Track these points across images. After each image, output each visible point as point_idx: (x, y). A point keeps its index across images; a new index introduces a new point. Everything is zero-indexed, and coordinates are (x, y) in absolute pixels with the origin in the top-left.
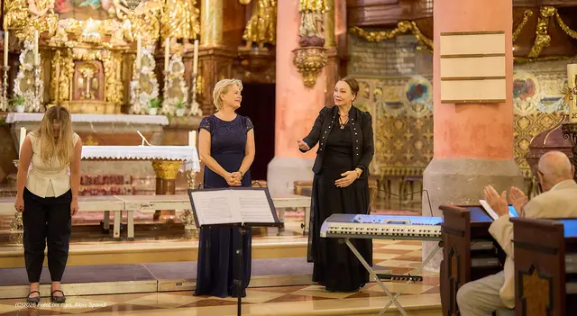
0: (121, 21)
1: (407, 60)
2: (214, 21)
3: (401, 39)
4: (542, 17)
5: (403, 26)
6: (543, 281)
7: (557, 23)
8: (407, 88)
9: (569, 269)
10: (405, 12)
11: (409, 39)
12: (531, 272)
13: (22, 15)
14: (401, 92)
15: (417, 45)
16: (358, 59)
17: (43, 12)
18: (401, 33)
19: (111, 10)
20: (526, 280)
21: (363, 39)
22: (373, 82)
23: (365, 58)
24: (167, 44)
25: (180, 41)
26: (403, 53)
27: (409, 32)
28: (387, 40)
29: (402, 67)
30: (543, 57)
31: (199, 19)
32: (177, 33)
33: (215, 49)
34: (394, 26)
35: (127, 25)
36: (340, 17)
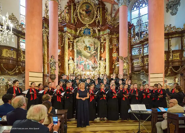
0: (93, 72)
1: (142, 77)
2: (108, 71)
3: (141, 73)
4: (169, 68)
5: (142, 71)
6: (174, 125)
7: (172, 69)
8: (142, 82)
9: (179, 123)
10: (142, 68)
11: (143, 73)
12: (171, 123)
13: (77, 71)
14: (141, 82)
15: (144, 74)
16: (133, 77)
17: (80, 71)
18: (141, 72)
19: (91, 70)
20: (170, 124)
21: (134, 73)
22: (136, 81)
23: (135, 77)
24: (100, 75)
25: (102, 75)
26: (142, 76)
27: (143, 72)
28: (139, 73)
29: (141, 78)
30: (169, 76)
31: (105, 71)
32: (102, 73)
33: (108, 76)
34: (140, 71)
35: (94, 73)
36: (130, 69)
